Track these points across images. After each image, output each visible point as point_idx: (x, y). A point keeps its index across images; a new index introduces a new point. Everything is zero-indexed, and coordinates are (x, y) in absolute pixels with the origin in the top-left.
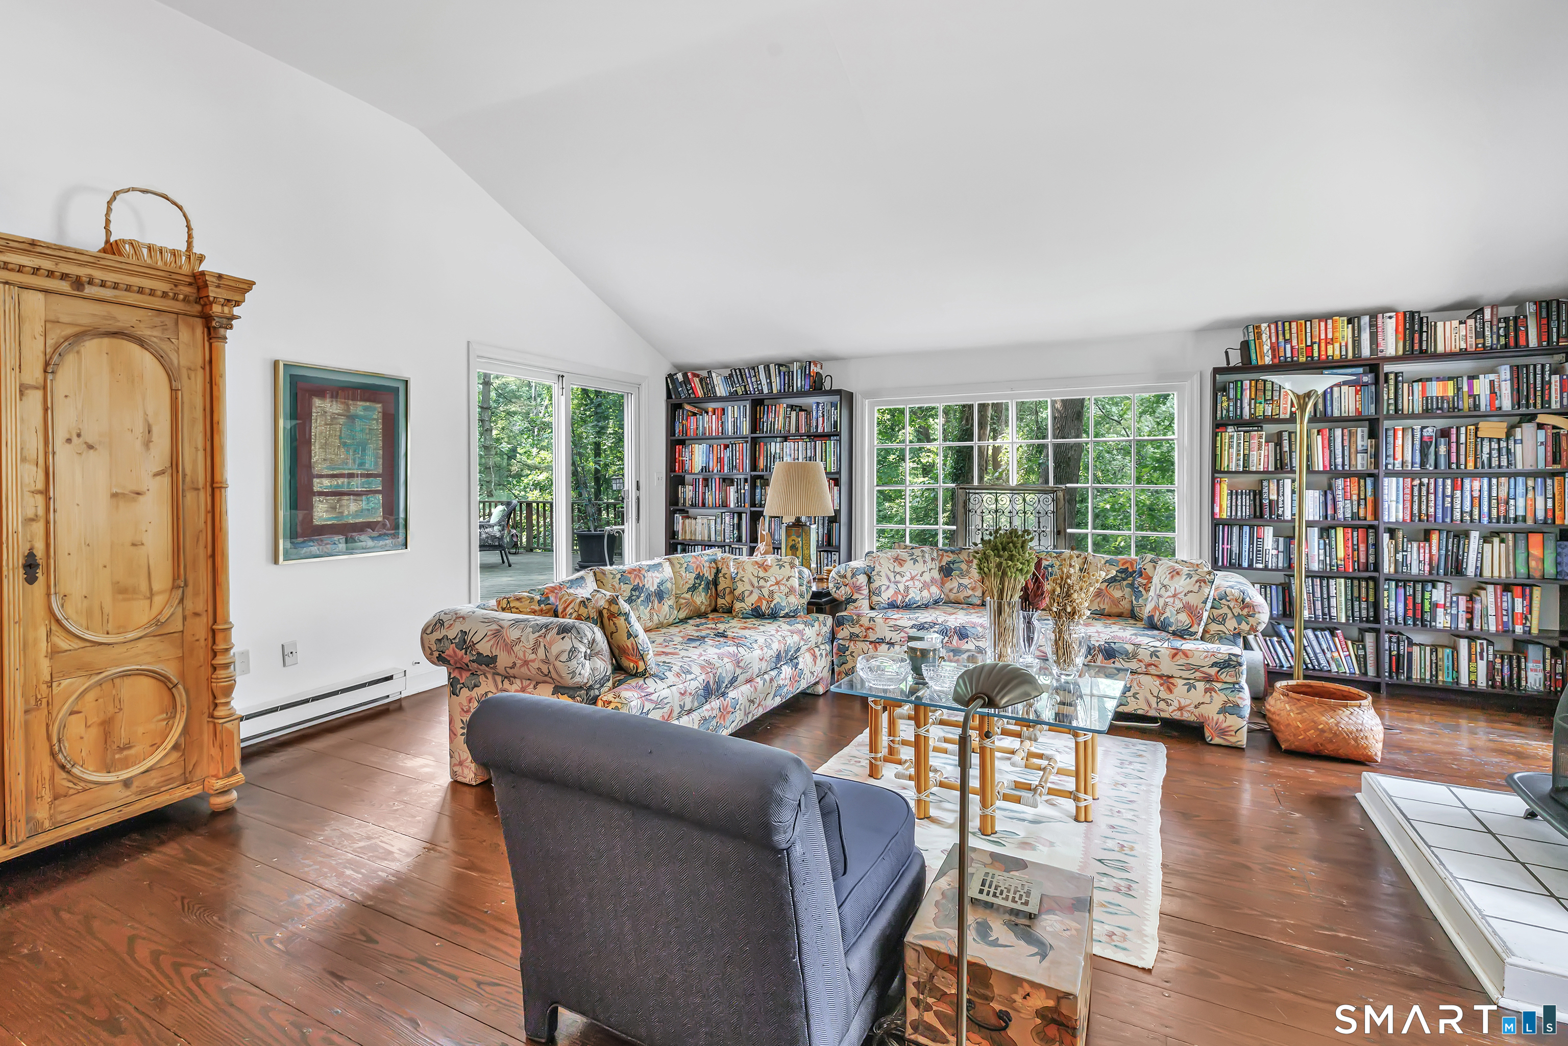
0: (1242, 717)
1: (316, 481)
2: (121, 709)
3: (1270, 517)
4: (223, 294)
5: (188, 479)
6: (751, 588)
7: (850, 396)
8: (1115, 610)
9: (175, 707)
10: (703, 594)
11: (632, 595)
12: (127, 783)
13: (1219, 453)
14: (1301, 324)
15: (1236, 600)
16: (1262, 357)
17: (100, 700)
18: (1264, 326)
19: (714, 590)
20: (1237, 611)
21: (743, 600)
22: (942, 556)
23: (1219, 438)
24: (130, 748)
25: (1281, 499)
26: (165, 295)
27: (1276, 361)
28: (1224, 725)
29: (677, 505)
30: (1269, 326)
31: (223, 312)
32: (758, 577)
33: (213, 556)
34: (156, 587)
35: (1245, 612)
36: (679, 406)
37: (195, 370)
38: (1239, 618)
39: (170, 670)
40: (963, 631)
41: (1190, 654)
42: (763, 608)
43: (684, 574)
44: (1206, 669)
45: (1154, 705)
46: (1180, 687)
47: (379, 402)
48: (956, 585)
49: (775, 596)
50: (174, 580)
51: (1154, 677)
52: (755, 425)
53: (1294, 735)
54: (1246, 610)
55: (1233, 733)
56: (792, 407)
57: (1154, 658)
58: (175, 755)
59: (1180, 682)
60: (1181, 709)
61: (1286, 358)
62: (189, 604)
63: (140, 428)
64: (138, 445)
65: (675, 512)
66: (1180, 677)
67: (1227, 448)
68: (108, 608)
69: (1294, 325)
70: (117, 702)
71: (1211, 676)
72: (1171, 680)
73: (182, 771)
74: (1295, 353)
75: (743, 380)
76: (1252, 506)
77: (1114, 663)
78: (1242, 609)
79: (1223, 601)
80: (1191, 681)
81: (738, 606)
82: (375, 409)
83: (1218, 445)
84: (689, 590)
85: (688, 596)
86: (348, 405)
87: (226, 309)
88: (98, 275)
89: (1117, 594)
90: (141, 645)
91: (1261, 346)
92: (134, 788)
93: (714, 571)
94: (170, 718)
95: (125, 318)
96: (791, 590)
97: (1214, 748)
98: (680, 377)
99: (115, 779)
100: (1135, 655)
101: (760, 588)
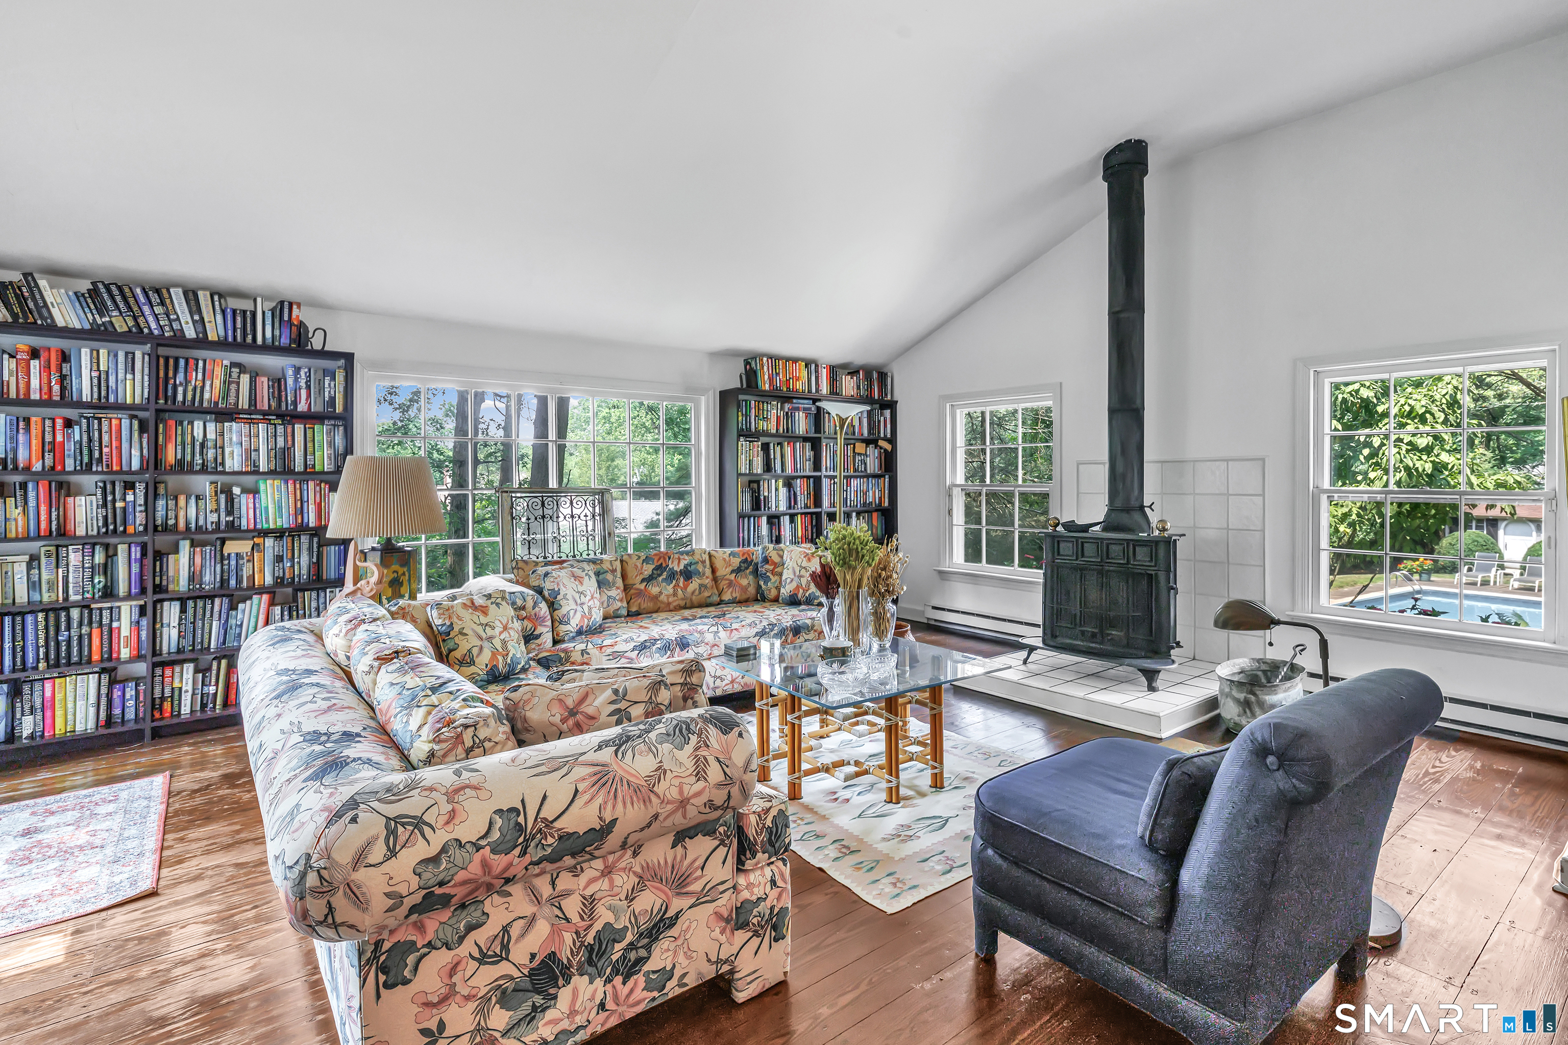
3: (765, 509)
8: (744, 597)
14: (784, 363)
18: (765, 359)
25: (770, 495)
27: (772, 388)
30: (768, 360)
40: (684, 641)
52: (157, 389)
56: (242, 368)
61: (776, 387)
74: (781, 384)
75: (130, 308)
89: (744, 582)
91: (763, 375)
101: (490, 639)
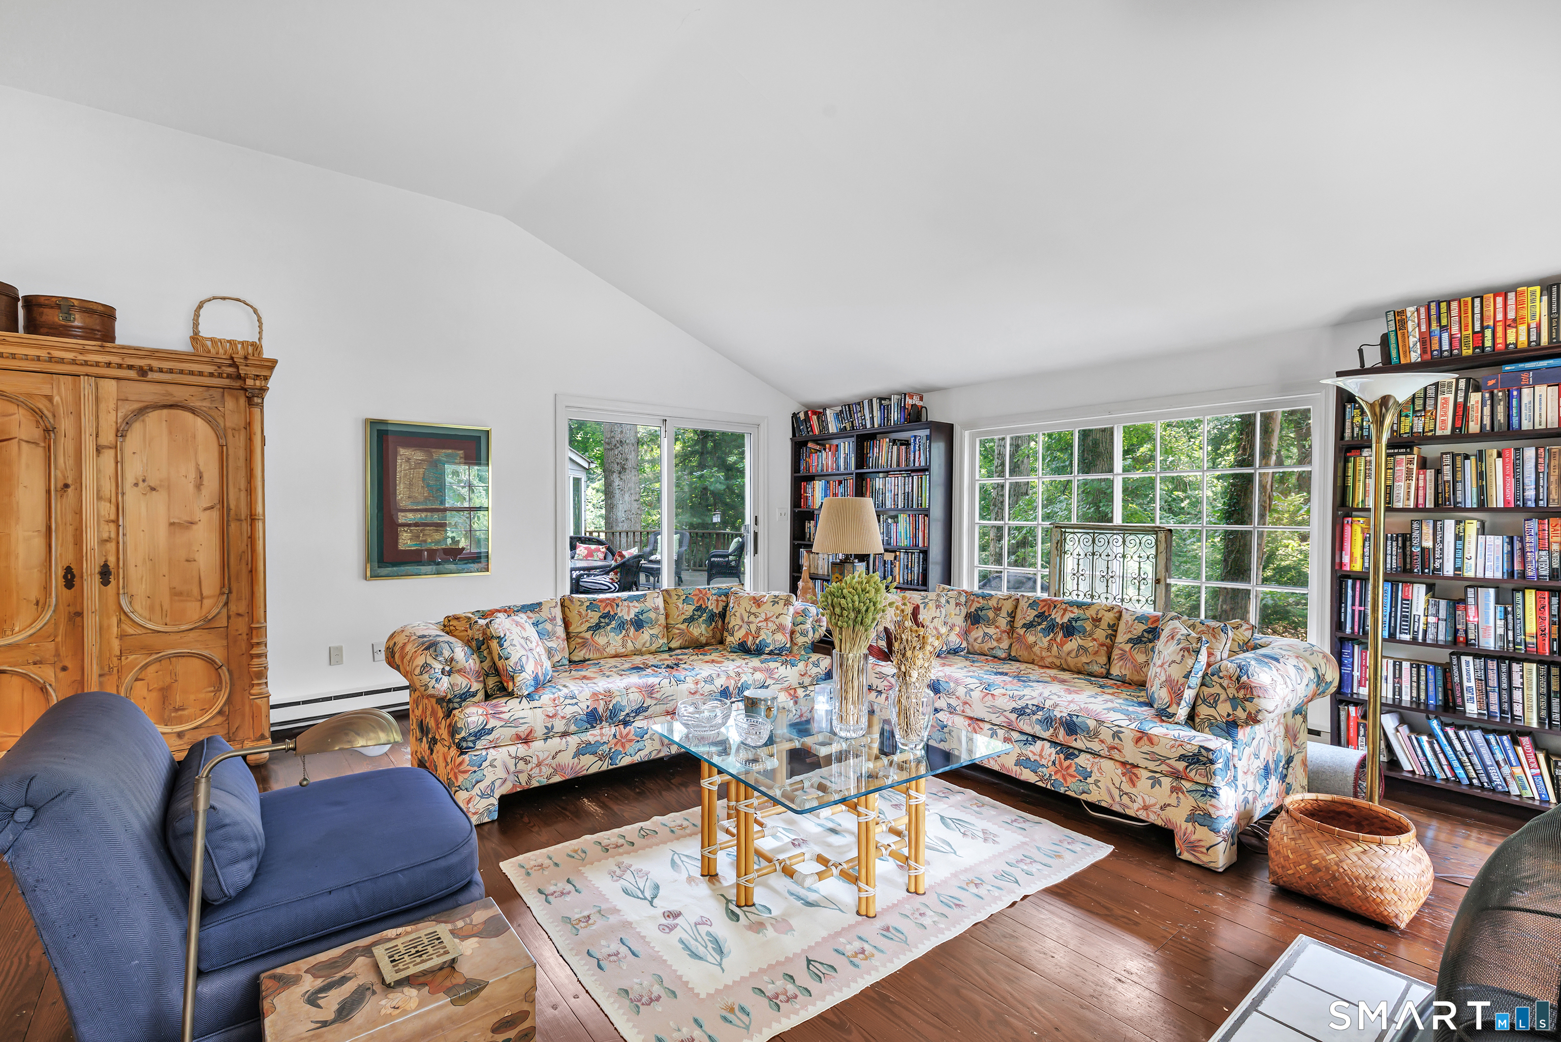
0: (1216, 831)
1: (400, 514)
2: (176, 681)
3: (1423, 572)
4: (253, 371)
5: (232, 513)
6: (741, 623)
7: (951, 426)
9: (221, 683)
10: (703, 626)
11: (600, 622)
12: (180, 735)
13: (1350, 484)
14: (1466, 304)
15: (1230, 678)
16: (1407, 352)
17: (160, 673)
18: (1410, 310)
19: (720, 623)
20: (1232, 692)
21: (732, 635)
22: (973, 601)
23: (1351, 465)
24: (183, 709)
25: (1438, 547)
26: (211, 375)
27: (1427, 357)
28: (1194, 838)
29: (804, 540)
30: (1418, 310)
31: (255, 385)
32: (749, 612)
33: (251, 571)
34: (206, 592)
35: (1241, 694)
36: (805, 444)
37: (239, 430)
38: (1234, 702)
39: (218, 656)
41: (1155, 740)
42: (749, 644)
43: (681, 606)
44: (1172, 762)
45: (1117, 799)
46: (1144, 783)
47: (461, 450)
48: (981, 634)
49: (762, 633)
50: (221, 589)
51: (1118, 764)
52: (861, 460)
53: (1283, 867)
54: (1242, 692)
55: (1204, 850)
56: (894, 442)
57: (1117, 740)
58: (220, 719)
59: (1144, 774)
60: (1146, 808)
61: (1441, 351)
62: (233, 608)
63: (192, 475)
64: (191, 488)
65: (800, 546)
66: (1146, 768)
67: (1362, 478)
68: (166, 606)
69: (1454, 305)
70: (173, 675)
71: (1179, 771)
72: (1135, 770)
73: (226, 732)
74: (1456, 343)
75: (851, 416)
76: (1400, 556)
77: (1076, 740)
78: (1238, 690)
79: (1215, 678)
80: (1157, 775)
81: (729, 639)
82: (457, 455)
83: (1350, 473)
84: (685, 621)
85: (684, 626)
86: (431, 453)
87: (258, 383)
88: (156, 364)
90: (192, 635)
91: (1405, 337)
92: (186, 739)
93: (721, 604)
94: (217, 691)
95: (180, 394)
96: (780, 628)
97: (1182, 865)
98: (802, 416)
99: (170, 731)
100: (1096, 734)
101: (749, 623)
